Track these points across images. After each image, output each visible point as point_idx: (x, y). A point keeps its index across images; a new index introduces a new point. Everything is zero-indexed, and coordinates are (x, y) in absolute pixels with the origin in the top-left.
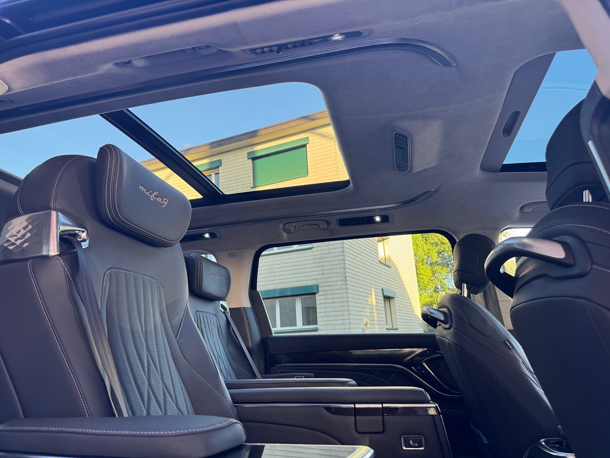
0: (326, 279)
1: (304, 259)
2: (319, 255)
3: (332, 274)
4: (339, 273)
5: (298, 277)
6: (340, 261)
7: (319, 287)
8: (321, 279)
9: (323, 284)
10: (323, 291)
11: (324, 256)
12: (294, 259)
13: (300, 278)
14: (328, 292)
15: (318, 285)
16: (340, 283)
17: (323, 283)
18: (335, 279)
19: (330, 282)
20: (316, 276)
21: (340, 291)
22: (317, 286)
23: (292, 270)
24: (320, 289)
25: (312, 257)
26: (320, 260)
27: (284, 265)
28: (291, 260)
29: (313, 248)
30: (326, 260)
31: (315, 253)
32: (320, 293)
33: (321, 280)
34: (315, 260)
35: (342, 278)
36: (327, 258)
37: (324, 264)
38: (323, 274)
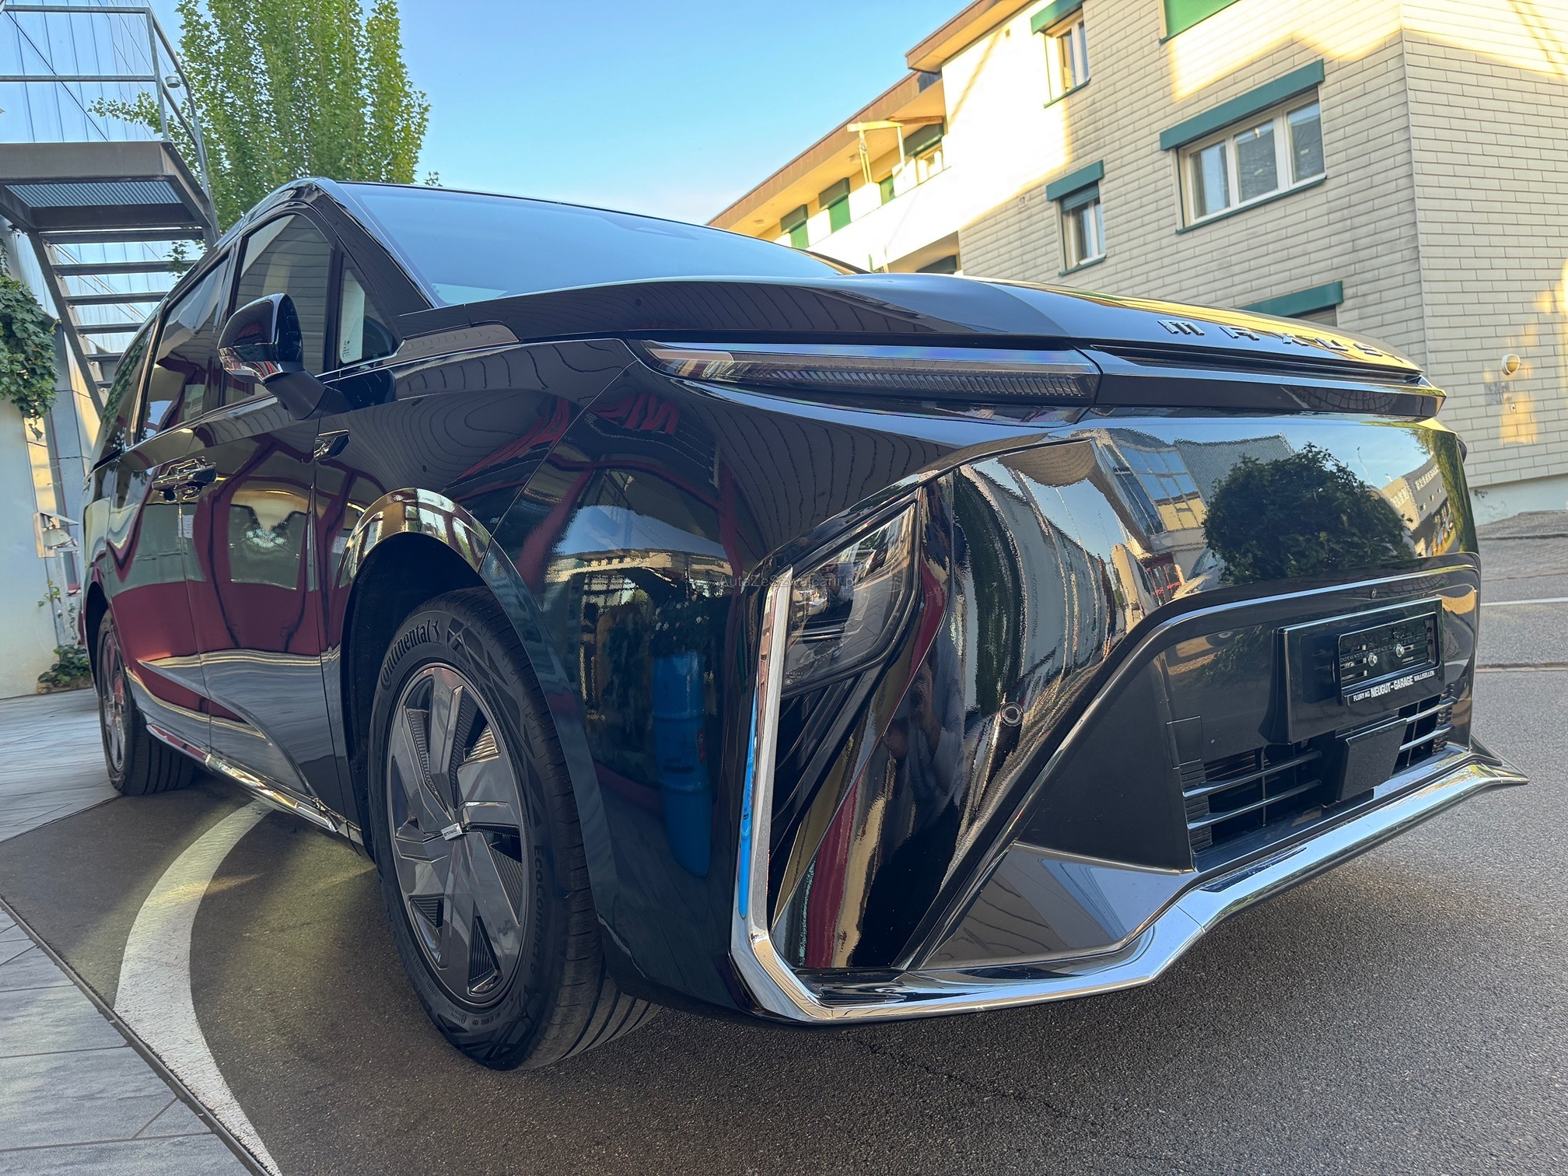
0: (1362, 264)
1: (1302, 216)
2: (1342, 198)
3: (1379, 248)
4: (1397, 242)
5: (1290, 270)
6: (1400, 205)
7: (1344, 287)
8: (1350, 264)
9: (1353, 279)
10: (1355, 296)
11: (1355, 198)
12: (1278, 222)
13: (1293, 272)
14: (1370, 298)
15: (1341, 283)
16: (1400, 268)
17: (1355, 274)
18: (1386, 259)
19: (1375, 269)
20: (1335, 260)
21: (1401, 292)
22: (1340, 286)
23: (1274, 252)
24: (1348, 292)
25: (1324, 209)
26: (1345, 212)
27: (1253, 242)
28: (1270, 227)
29: (1327, 181)
30: (1362, 208)
31: (1332, 195)
32: (1348, 304)
33: (1348, 267)
34: (1330, 216)
35: (1407, 254)
36: (1366, 202)
37: (1357, 221)
38: (1354, 251)
